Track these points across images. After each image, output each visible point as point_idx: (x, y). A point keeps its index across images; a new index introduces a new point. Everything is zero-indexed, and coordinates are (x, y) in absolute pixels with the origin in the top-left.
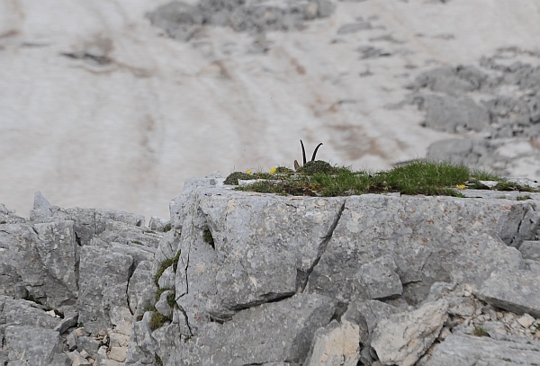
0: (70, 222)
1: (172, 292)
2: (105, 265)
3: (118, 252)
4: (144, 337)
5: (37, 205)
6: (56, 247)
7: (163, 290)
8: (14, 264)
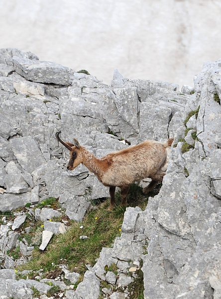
0: (135, 88)
1: (194, 131)
2: (155, 114)
3: (163, 107)
4: (178, 157)
5: (115, 77)
6: (126, 102)
7: (189, 129)
8: (101, 112)
